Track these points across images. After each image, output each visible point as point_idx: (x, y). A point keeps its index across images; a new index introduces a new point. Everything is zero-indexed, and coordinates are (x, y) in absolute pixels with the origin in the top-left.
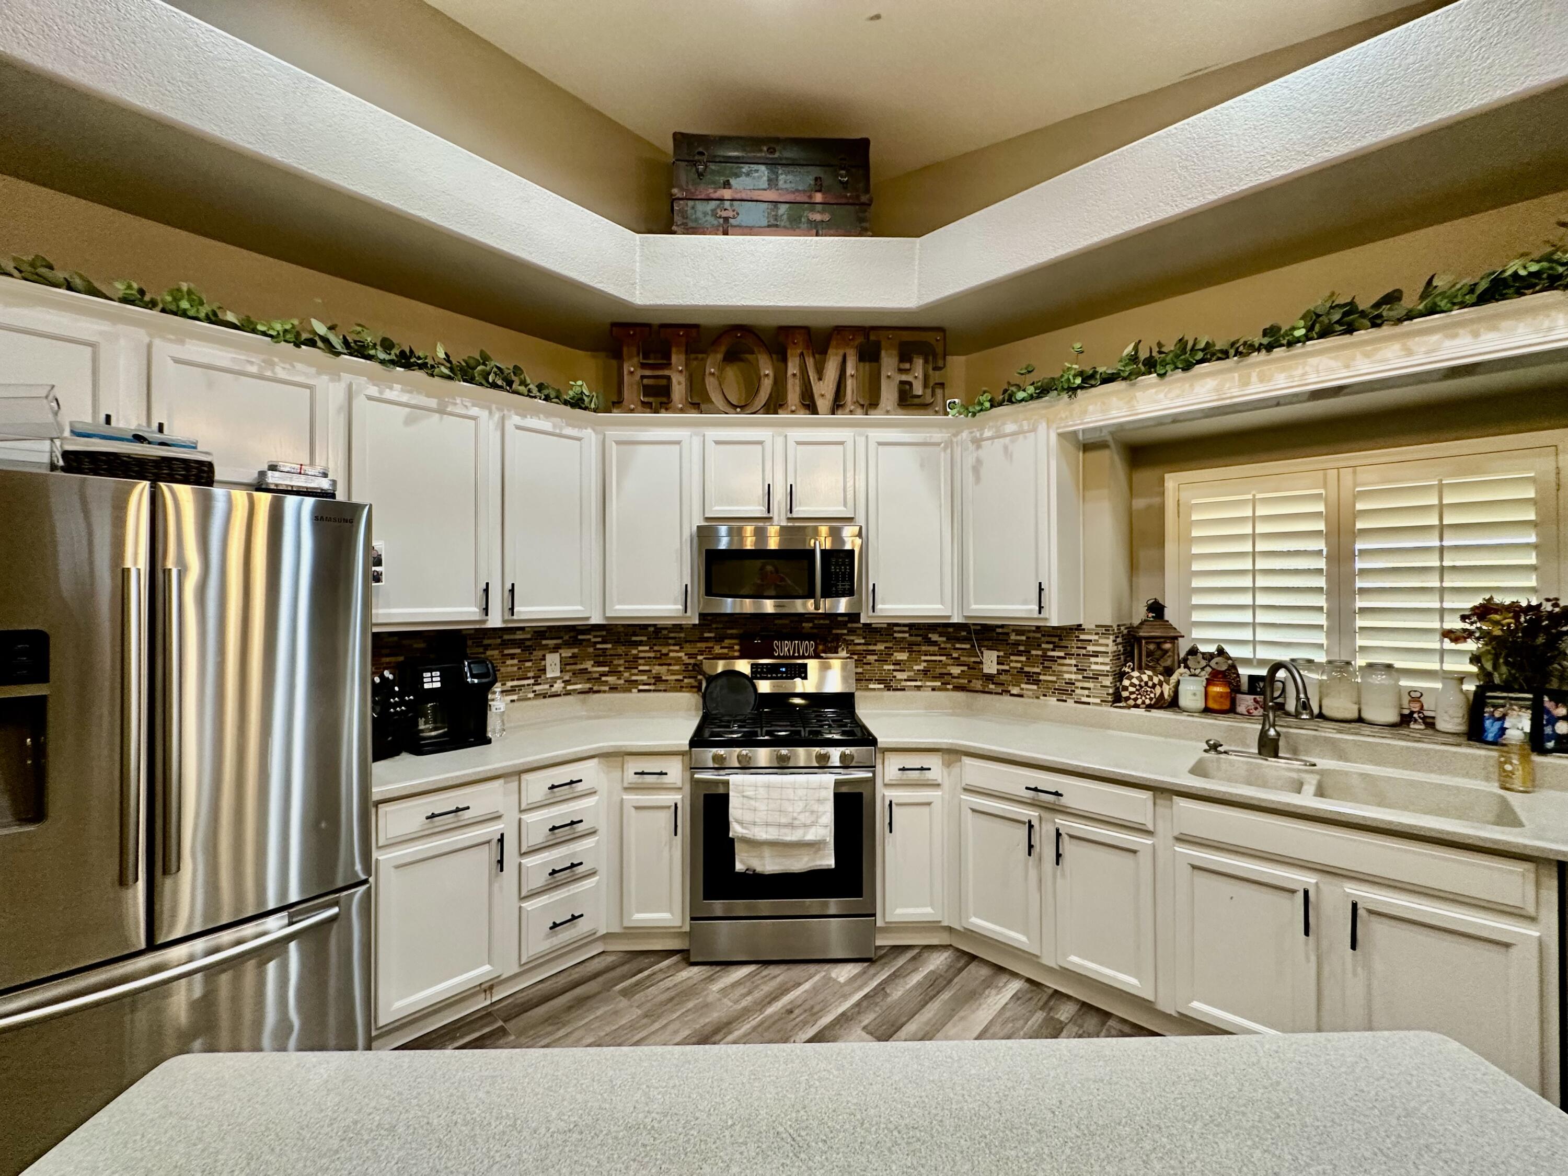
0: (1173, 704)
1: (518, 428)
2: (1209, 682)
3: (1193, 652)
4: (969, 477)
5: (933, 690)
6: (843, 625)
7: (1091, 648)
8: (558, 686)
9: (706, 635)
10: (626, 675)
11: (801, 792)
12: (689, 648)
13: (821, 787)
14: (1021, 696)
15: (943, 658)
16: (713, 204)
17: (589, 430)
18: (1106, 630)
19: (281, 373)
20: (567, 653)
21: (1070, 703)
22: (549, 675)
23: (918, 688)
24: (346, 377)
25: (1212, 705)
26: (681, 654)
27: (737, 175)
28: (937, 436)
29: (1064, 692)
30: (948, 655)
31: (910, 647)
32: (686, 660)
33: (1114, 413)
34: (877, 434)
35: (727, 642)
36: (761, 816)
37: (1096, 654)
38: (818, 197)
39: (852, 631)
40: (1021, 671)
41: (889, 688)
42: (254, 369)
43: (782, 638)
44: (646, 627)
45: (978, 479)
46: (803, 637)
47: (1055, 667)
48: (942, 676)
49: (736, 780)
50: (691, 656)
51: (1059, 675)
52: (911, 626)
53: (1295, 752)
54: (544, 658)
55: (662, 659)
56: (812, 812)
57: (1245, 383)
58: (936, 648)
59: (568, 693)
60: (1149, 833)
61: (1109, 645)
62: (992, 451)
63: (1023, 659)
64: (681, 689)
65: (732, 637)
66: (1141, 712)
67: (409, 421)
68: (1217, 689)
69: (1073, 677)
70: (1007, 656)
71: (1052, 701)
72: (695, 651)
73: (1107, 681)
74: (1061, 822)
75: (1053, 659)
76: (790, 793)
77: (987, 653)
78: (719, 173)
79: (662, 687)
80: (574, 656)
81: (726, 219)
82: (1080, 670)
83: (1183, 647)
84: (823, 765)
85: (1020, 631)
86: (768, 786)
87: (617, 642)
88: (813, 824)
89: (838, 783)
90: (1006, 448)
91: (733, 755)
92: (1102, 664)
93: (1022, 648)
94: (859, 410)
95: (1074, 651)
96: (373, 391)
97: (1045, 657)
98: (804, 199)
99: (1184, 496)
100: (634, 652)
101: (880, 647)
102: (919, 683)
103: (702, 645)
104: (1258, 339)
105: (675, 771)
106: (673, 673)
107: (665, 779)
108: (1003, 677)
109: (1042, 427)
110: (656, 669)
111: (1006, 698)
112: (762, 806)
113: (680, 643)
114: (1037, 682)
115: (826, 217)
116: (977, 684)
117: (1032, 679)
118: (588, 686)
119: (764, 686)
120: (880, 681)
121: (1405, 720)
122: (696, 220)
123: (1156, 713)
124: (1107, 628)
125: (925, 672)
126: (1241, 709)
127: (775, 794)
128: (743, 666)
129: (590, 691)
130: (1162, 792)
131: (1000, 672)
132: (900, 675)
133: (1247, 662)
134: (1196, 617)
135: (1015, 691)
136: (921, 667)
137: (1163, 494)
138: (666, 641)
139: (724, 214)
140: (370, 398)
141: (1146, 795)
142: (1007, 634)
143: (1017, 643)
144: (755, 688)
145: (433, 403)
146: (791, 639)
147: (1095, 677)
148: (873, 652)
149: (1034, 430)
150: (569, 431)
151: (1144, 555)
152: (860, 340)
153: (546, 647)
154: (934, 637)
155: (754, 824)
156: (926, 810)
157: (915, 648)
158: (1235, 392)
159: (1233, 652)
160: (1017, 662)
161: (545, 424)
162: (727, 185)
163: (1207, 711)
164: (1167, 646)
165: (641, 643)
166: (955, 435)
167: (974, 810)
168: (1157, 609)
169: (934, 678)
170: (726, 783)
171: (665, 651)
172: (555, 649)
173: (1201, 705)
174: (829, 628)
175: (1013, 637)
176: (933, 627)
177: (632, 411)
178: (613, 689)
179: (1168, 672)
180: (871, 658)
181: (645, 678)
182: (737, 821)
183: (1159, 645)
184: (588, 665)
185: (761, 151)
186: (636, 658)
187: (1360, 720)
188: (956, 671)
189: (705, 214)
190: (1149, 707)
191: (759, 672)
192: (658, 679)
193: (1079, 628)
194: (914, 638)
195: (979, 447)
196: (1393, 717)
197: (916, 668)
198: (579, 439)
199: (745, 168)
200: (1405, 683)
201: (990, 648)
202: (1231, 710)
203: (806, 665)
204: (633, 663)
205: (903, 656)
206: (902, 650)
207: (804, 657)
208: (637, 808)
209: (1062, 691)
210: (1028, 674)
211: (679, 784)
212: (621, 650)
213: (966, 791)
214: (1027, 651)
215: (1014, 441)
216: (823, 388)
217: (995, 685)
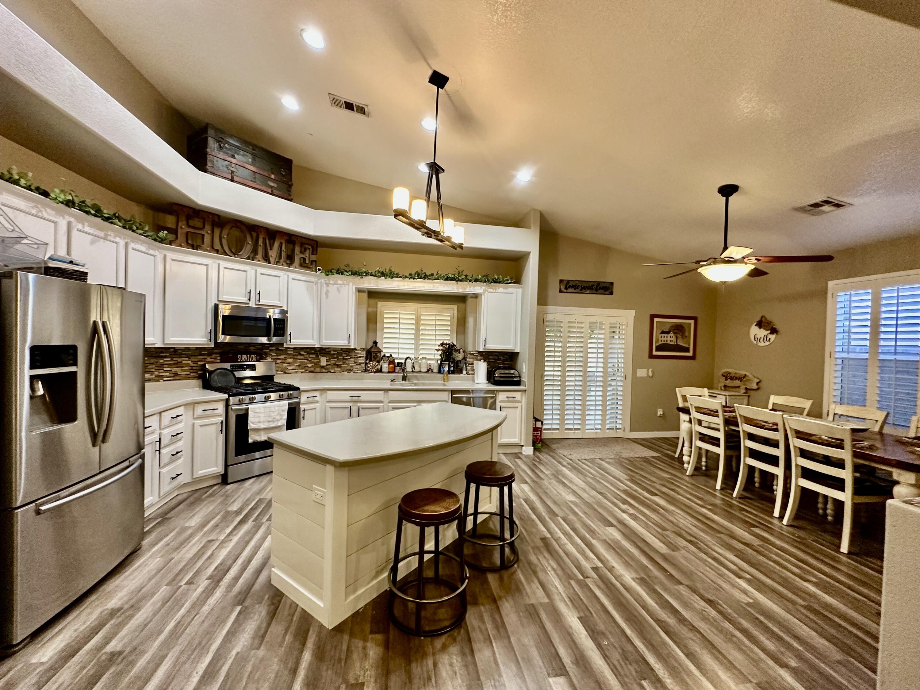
0: (380, 371)
1: (133, 249)
2: (389, 364)
3: (384, 356)
4: (324, 296)
5: (302, 373)
6: (268, 348)
7: (359, 355)
9: (203, 352)
10: (156, 373)
11: (277, 408)
12: (194, 359)
13: (284, 405)
14: (335, 372)
15: (305, 361)
16: (227, 163)
17: (159, 252)
18: (362, 349)
19: (45, 215)
21: (352, 373)
23: (296, 372)
25: (390, 370)
26: (190, 362)
27: (238, 154)
28: (313, 279)
29: (350, 370)
30: (307, 360)
31: (294, 357)
32: (192, 364)
34: (292, 275)
35: (214, 356)
36: (262, 419)
37: (360, 357)
38: (273, 176)
39: (271, 351)
40: (335, 364)
41: (285, 373)
43: (242, 354)
45: (327, 297)
46: (251, 353)
47: (347, 362)
48: (305, 367)
49: (250, 406)
51: (348, 364)
53: (409, 380)
55: (178, 364)
56: (281, 415)
58: (302, 357)
60: (382, 402)
61: (364, 354)
62: (333, 289)
63: (336, 360)
64: (188, 378)
65: (216, 353)
66: (373, 374)
67: (92, 243)
68: (391, 366)
69: (353, 365)
70: (330, 359)
71: (346, 373)
72: (197, 360)
73: (363, 365)
74: (359, 405)
75: (346, 359)
76: (273, 409)
77: (322, 358)
78: (229, 150)
79: (177, 377)
81: (233, 172)
82: (355, 362)
83: (382, 354)
84: (281, 398)
85: (335, 350)
86: (262, 408)
88: (281, 419)
89: (289, 404)
90: (338, 288)
91: (246, 398)
92: (362, 360)
93: (335, 356)
94: (286, 265)
95: (354, 356)
96: (80, 226)
97: (344, 359)
98: (267, 175)
99: (383, 309)
100: (161, 361)
101: (282, 357)
102: (296, 371)
104: (407, 275)
105: (221, 407)
106: (184, 371)
107: (216, 411)
108: (328, 367)
109: (351, 284)
110: (174, 370)
111: (329, 374)
112: (262, 415)
113: (189, 357)
114: (341, 367)
115: (275, 185)
116: (318, 370)
117: (339, 366)
119: (236, 374)
120: (282, 371)
121: (428, 371)
122: (218, 167)
123: (377, 374)
124: (364, 349)
125: (299, 366)
126: (396, 371)
127: (267, 410)
128: (228, 366)
131: (327, 365)
132: (290, 368)
133: (397, 358)
134: (385, 346)
135: (332, 371)
136: (297, 364)
137: (377, 308)
138: (180, 355)
139: (233, 169)
140: (79, 230)
141: (382, 392)
142: (330, 351)
143: (334, 354)
144: (234, 375)
145: (102, 234)
146: (246, 354)
147: (360, 364)
148: (279, 359)
149: (348, 285)
150: (151, 252)
151: (371, 326)
152: (286, 238)
154: (302, 353)
155: (259, 422)
156: (314, 411)
157: (296, 357)
159: (394, 356)
160: (333, 361)
161: (143, 248)
162: (233, 157)
163: (389, 372)
164: (378, 354)
165: (166, 357)
166: (319, 280)
167: (331, 408)
168: (375, 343)
169: (302, 368)
170: (247, 410)
171: (179, 360)
173: (387, 371)
174: (261, 349)
175: (333, 352)
176: (302, 349)
177: (181, 246)
179: (379, 362)
180: (278, 361)
181: (168, 374)
182: (252, 423)
183: (376, 354)
185: (248, 148)
186: (163, 364)
187: (420, 371)
188: (310, 365)
189: (223, 166)
190: (375, 372)
191: (234, 368)
192: (176, 374)
193: (355, 349)
194: (295, 353)
195: (328, 286)
196: (426, 370)
197: (296, 365)
198: (154, 256)
199: (242, 152)
200: (429, 362)
201: (323, 356)
202: (394, 372)
203: (254, 365)
204: (161, 367)
205: (291, 360)
206: (291, 358)
207: (253, 361)
208: (201, 426)
210: (337, 365)
211: (221, 413)
212: (153, 360)
213: (328, 402)
214: (337, 357)
215: (341, 287)
216: (273, 254)
217: (325, 369)
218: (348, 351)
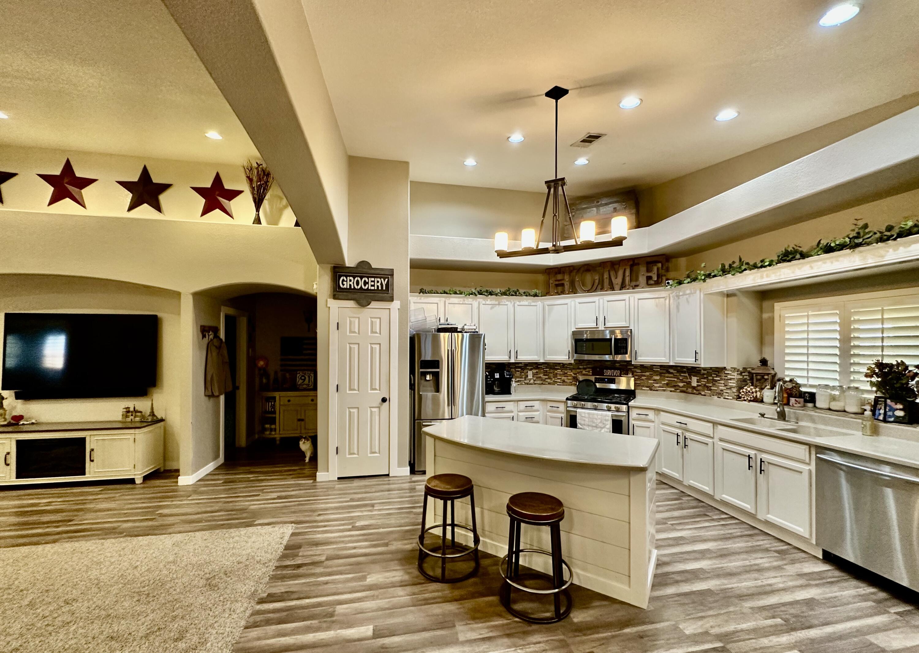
0: (759, 400)
1: (519, 305)
3: (779, 380)
4: (675, 310)
5: (671, 391)
7: (729, 377)
8: (532, 381)
9: (580, 367)
10: (554, 379)
11: (599, 417)
12: (574, 371)
13: (607, 416)
14: (705, 395)
15: (676, 379)
17: (540, 302)
18: (737, 370)
19: (466, 302)
20: (535, 371)
21: (722, 399)
22: (529, 378)
23: (664, 390)
24: (478, 300)
26: (572, 373)
28: (663, 295)
29: (720, 394)
30: (678, 378)
31: (660, 374)
32: (573, 375)
33: (721, 287)
34: (638, 296)
35: (587, 370)
36: (586, 423)
37: (731, 379)
38: (615, 215)
40: (705, 385)
41: (651, 390)
42: (461, 302)
43: (608, 369)
44: (560, 363)
45: (678, 310)
46: (615, 369)
47: (717, 384)
48: (675, 386)
49: (579, 410)
50: (575, 374)
51: (718, 387)
52: (661, 366)
54: (527, 372)
55: (565, 374)
56: (603, 424)
57: (762, 277)
58: (672, 375)
59: (535, 384)
60: (711, 437)
62: (682, 300)
63: (706, 380)
64: (571, 385)
65: (589, 368)
66: (745, 403)
67: (492, 308)
68: (784, 395)
69: (723, 388)
70: (700, 379)
71: (716, 397)
72: (576, 372)
73: (734, 390)
74: (687, 434)
75: (716, 381)
76: (596, 416)
77: (693, 378)
79: (565, 383)
80: (537, 372)
82: (725, 386)
83: (776, 377)
84: (609, 410)
86: (589, 414)
87: (551, 368)
88: (604, 427)
89: (612, 416)
90: (687, 299)
91: (581, 404)
92: (733, 383)
93: (705, 376)
94: (631, 288)
95: (723, 378)
96: (484, 302)
97: (713, 380)
98: (610, 216)
99: (782, 313)
100: (556, 372)
101: (648, 374)
102: (664, 389)
103: (579, 370)
105: (562, 407)
106: (569, 379)
107: (559, 409)
108: (699, 388)
109: (698, 292)
110: (563, 378)
111: (700, 396)
112: (587, 420)
113: (571, 370)
114: (710, 390)
116: (690, 390)
117: (709, 388)
118: (541, 382)
119: (598, 385)
120: (647, 387)
123: (752, 403)
124: (735, 368)
125: (667, 384)
127: (591, 416)
128: (593, 378)
129: (542, 384)
130: (715, 424)
131: (698, 386)
132: (656, 385)
133: (805, 386)
134: (787, 365)
135: (703, 393)
136: (665, 382)
137: (773, 312)
138: (566, 368)
141: (710, 425)
142: (700, 370)
143: (704, 374)
144: (596, 386)
145: (497, 303)
146: (611, 369)
147: (731, 389)
148: (644, 376)
149: (695, 293)
150: (533, 304)
151: (767, 338)
152: (629, 263)
153: (528, 369)
154: (671, 371)
155: (584, 425)
156: (647, 429)
157: (663, 375)
158: (759, 281)
159: (799, 381)
160: (704, 381)
161: (526, 303)
163: (774, 404)
164: (768, 377)
165: (558, 369)
167: (664, 431)
168: (764, 361)
169: (671, 387)
170: (576, 412)
171: (566, 372)
172: (531, 370)
173: (771, 401)
174: (626, 366)
175: (703, 372)
178: (549, 384)
179: (762, 387)
180: (643, 378)
181: (559, 381)
182: (580, 424)
183: (763, 377)
184: (541, 375)
185: (594, 204)
186: (557, 374)
187: (844, 411)
188: (681, 384)
190: (750, 401)
191: (598, 380)
192: (564, 381)
193: (725, 368)
194: (661, 371)
195: (679, 298)
197: (663, 382)
198: (536, 306)
199: (588, 210)
201: (694, 376)
203: (615, 379)
204: (555, 376)
205: (658, 378)
206: (657, 375)
207: (615, 376)
208: (551, 417)
209: (719, 394)
210: (707, 387)
211: (563, 411)
212: (552, 371)
213: (663, 424)
214: (707, 377)
215: (690, 296)
216: (617, 281)
217: (696, 391)
218: (719, 371)
